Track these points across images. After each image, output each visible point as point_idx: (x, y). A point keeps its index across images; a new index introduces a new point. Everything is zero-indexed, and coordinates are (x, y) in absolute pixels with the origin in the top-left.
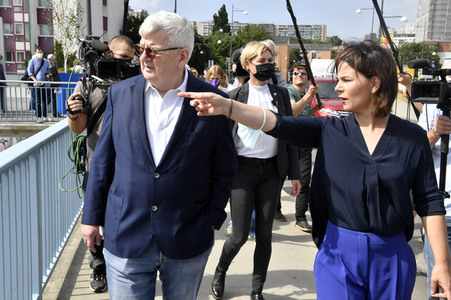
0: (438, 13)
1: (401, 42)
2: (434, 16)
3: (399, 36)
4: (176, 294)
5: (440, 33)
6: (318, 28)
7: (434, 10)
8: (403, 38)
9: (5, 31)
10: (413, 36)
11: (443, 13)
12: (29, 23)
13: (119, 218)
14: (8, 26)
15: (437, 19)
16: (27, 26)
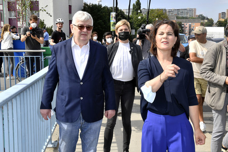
4: (89, 141)
6: (191, 10)
13: (65, 105)
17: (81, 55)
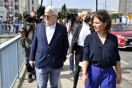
0: (121, 6)
1: (111, 13)
2: (120, 6)
3: (111, 12)
5: (121, 11)
6: (90, 10)
7: (120, 5)
8: (112, 12)
9: (7, 11)
10: (115, 12)
11: (122, 5)
12: (13, 9)
13: (39, 59)
14: (7, 10)
15: (121, 7)
16: (12, 10)
17: (50, 30)
